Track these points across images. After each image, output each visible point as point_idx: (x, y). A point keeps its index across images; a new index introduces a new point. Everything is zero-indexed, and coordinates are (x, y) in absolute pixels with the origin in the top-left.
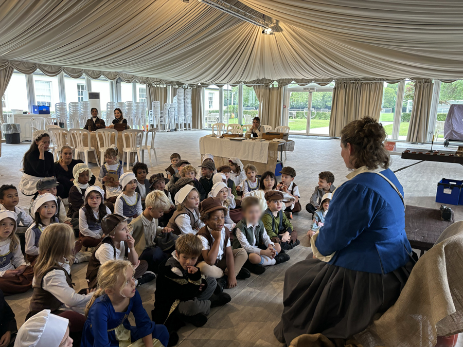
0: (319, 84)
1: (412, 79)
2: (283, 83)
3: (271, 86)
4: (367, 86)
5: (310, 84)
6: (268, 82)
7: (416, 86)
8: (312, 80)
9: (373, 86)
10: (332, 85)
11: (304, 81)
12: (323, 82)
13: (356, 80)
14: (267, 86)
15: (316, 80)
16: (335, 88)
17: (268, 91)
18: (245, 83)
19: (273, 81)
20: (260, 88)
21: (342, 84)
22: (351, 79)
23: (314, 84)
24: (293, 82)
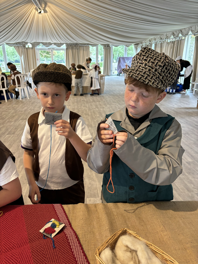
0: (57, 46)
1: (102, 45)
2: (34, 45)
3: (27, 46)
4: (82, 48)
5: (51, 46)
6: (24, 44)
7: (104, 48)
8: (52, 44)
9: (85, 47)
10: (64, 47)
11: (48, 44)
12: (59, 45)
13: (76, 44)
14: (24, 46)
15: (55, 44)
16: (66, 49)
17: (26, 49)
18: (7, 44)
19: (27, 43)
20: (18, 48)
21: (70, 46)
22: (74, 44)
23: (53, 46)
24: (41, 44)
